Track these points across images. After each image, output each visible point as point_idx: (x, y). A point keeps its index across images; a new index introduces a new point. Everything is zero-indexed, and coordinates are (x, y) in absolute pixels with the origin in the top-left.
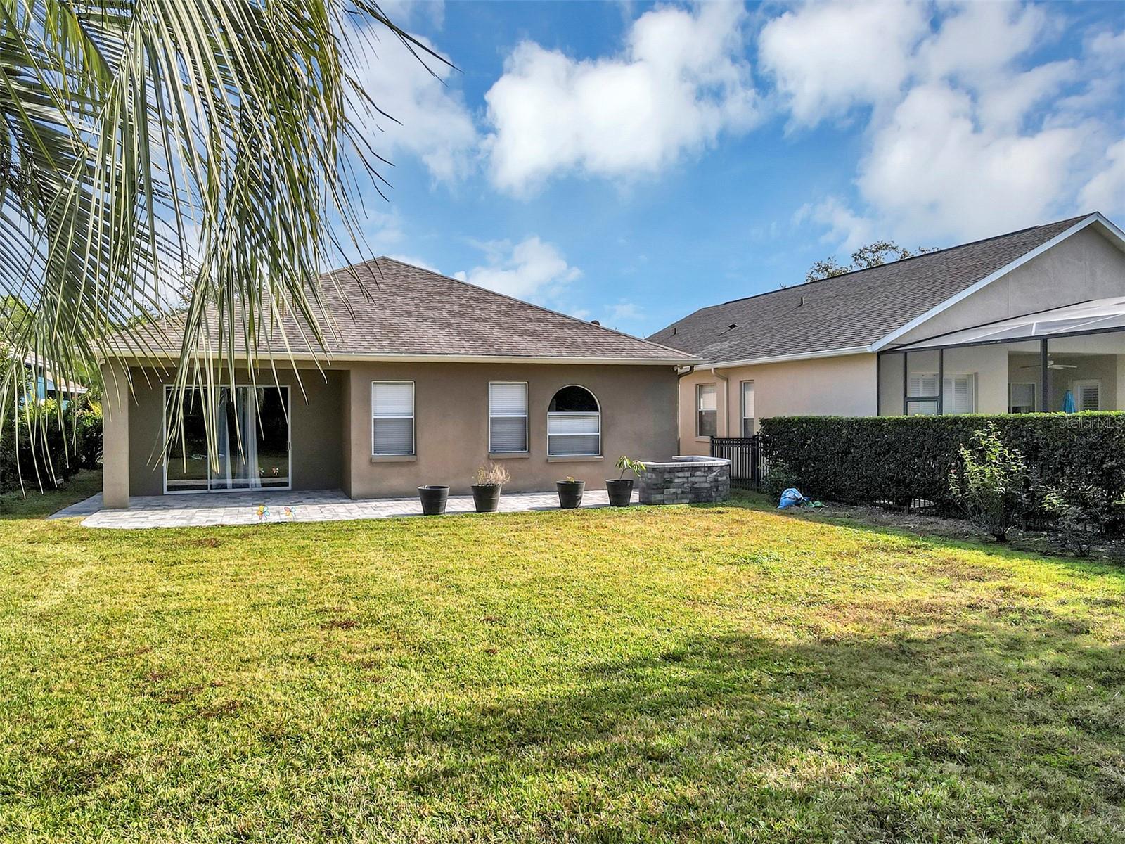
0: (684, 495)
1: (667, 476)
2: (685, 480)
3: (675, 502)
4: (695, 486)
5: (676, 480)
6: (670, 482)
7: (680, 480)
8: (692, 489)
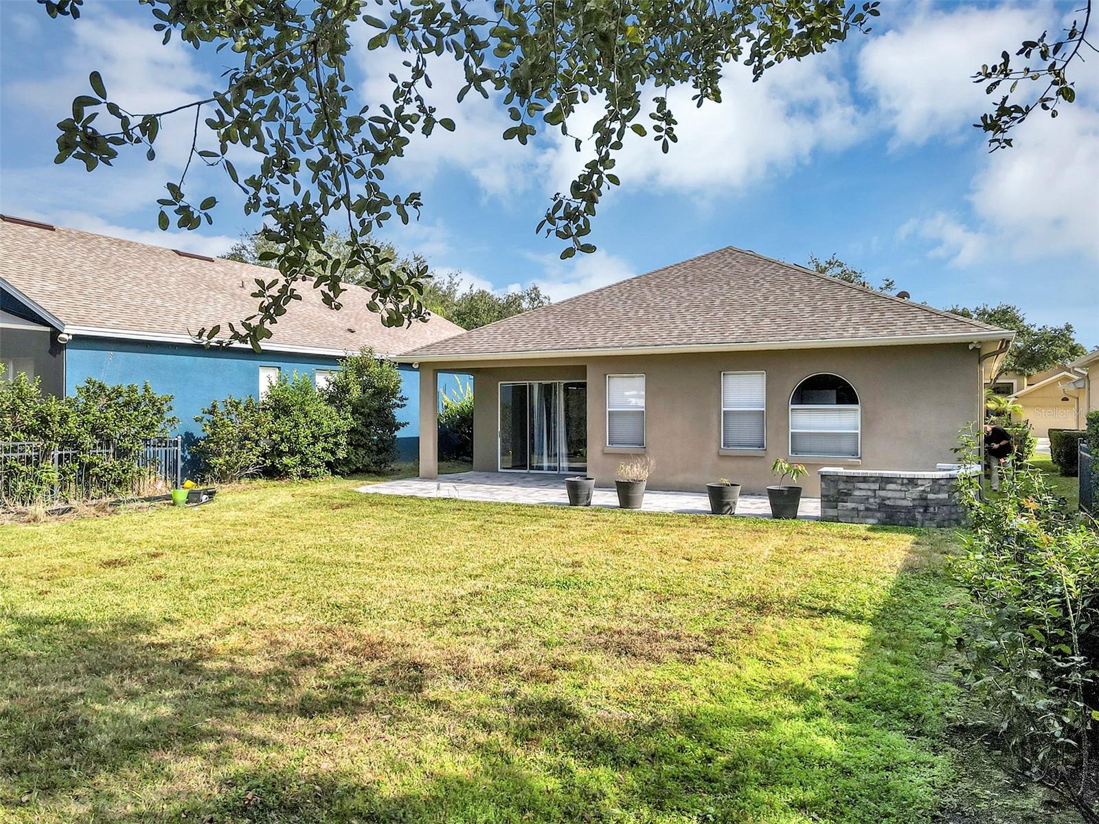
0: (870, 513)
1: (842, 486)
2: (870, 493)
3: (855, 520)
4: (887, 502)
5: (857, 493)
6: (846, 494)
7: (863, 493)
8: (882, 506)
